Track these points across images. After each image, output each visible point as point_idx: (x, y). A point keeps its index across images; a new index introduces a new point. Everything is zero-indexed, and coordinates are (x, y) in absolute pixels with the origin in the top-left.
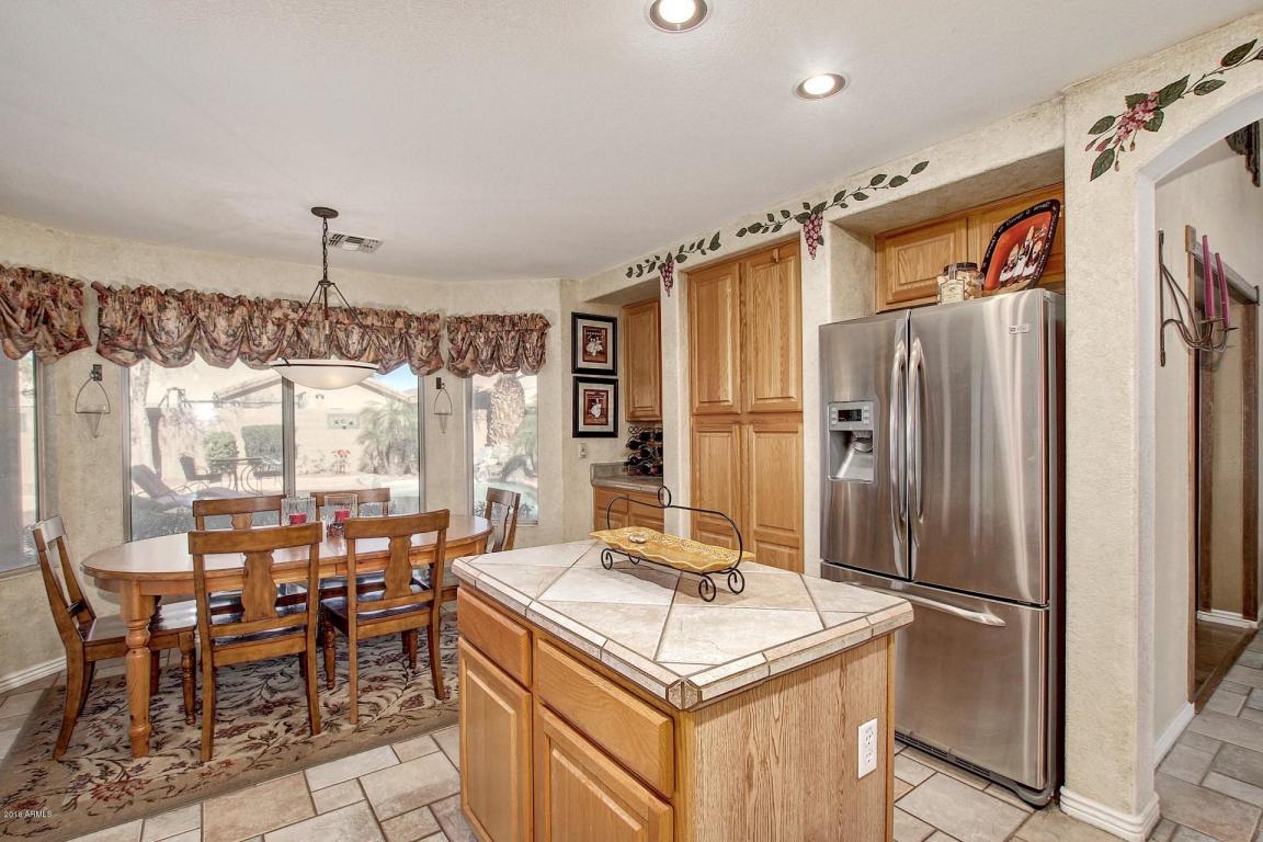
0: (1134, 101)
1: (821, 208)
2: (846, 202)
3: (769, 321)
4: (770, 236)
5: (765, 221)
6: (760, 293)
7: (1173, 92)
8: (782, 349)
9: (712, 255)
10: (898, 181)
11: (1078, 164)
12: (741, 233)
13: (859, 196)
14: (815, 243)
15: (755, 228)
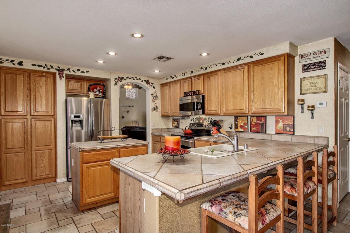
0: (119, 77)
1: (64, 70)
2: (71, 71)
3: (41, 91)
4: (45, 70)
5: (44, 65)
6: (37, 83)
7: (122, 78)
8: (46, 99)
9: (17, 66)
10: (83, 72)
11: (113, 82)
12: (34, 65)
13: (74, 71)
14: (61, 77)
15: (40, 66)
